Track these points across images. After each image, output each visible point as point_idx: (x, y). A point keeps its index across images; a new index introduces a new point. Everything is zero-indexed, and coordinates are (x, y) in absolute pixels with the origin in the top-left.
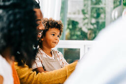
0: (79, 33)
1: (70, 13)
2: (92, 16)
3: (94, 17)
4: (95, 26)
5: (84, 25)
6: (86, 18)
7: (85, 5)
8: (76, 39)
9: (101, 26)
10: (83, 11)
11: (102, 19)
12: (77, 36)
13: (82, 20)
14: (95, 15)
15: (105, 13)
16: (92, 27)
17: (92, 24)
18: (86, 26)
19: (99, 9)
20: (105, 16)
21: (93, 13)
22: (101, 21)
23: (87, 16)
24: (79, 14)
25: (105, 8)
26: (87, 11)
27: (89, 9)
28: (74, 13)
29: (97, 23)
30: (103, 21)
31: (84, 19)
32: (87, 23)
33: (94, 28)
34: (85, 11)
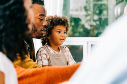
0: (81, 30)
1: (72, 10)
2: (94, 13)
3: (97, 14)
4: (98, 23)
5: (87, 22)
6: (89, 15)
7: (87, 2)
8: (78, 36)
9: (104, 22)
10: (85, 8)
11: (104, 15)
12: (80, 33)
13: (84, 17)
14: (98, 12)
15: (107, 9)
16: (94, 24)
17: (94, 21)
18: (89, 22)
19: (101, 5)
20: (108, 13)
21: (95, 10)
22: (103, 17)
23: (89, 12)
24: (81, 11)
25: (107, 4)
26: (90, 8)
27: (91, 5)
28: (77, 10)
29: (100, 19)
30: (106, 17)
31: (87, 16)
32: (90, 20)
33: (97, 25)
34: (88, 8)
